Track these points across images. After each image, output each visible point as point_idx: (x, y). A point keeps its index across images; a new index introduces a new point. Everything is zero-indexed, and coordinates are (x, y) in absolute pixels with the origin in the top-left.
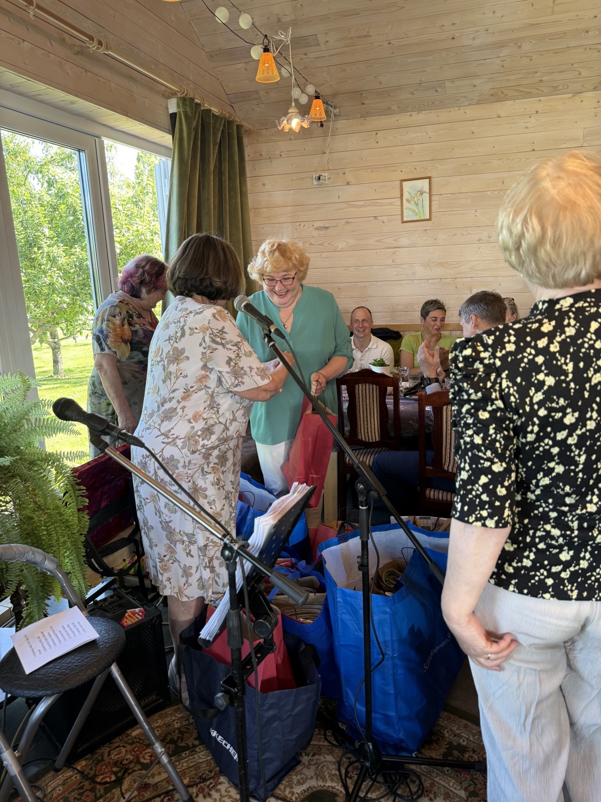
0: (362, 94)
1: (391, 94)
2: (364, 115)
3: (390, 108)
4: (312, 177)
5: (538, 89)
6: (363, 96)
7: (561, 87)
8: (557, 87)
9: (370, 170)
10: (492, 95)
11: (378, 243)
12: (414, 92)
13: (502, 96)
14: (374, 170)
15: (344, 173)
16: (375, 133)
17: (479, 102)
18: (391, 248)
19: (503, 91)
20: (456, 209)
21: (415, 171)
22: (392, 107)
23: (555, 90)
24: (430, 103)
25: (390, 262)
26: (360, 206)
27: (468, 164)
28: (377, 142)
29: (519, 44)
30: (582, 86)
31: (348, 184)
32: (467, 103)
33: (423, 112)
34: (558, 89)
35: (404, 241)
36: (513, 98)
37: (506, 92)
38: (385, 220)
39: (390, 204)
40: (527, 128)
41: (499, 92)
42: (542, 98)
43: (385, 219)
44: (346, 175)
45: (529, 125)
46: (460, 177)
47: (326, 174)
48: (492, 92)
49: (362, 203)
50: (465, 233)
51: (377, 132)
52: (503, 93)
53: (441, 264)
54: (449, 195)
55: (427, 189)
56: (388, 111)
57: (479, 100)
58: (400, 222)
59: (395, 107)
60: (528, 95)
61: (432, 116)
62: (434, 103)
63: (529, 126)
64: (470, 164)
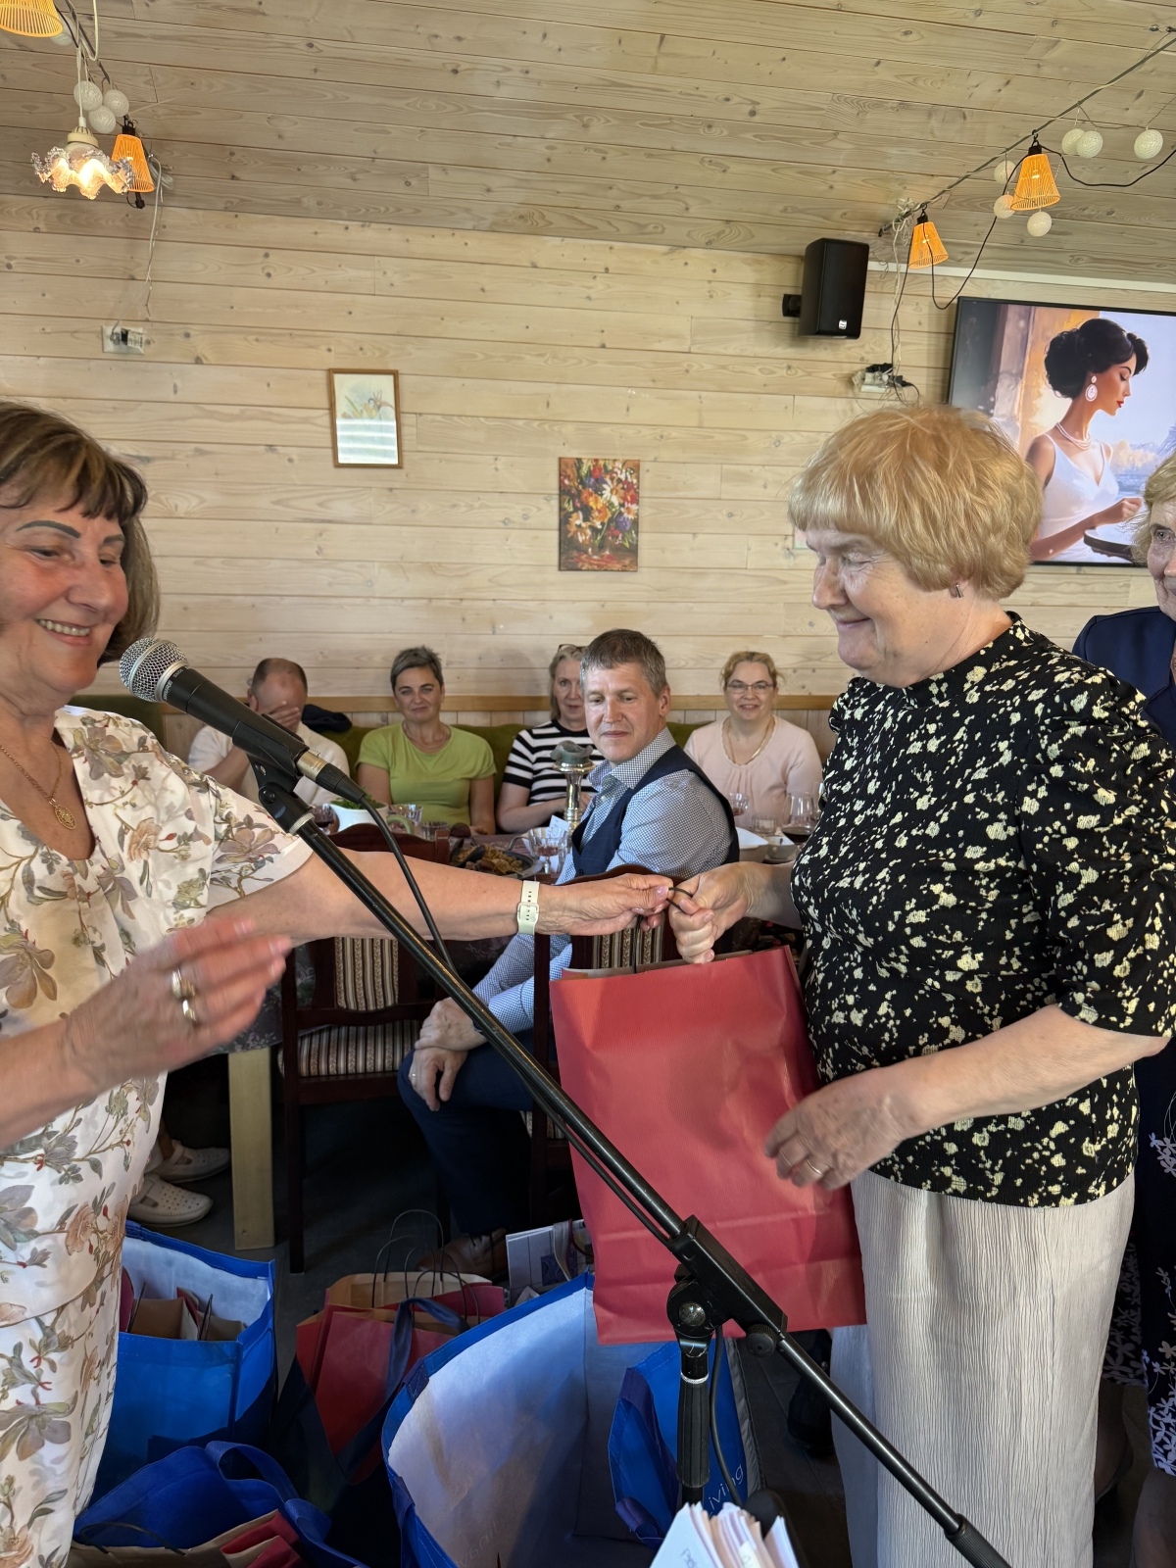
0: (232, 154)
1: (304, 169)
2: (237, 207)
3: (298, 202)
4: (102, 332)
5: (610, 223)
6: (234, 158)
7: (650, 228)
8: (645, 226)
9: (254, 337)
10: (521, 217)
11: (280, 508)
12: (358, 176)
13: (541, 223)
14: (263, 338)
15: (187, 335)
16: (262, 252)
17: (495, 228)
18: (312, 521)
19: (545, 213)
20: (456, 450)
21: (360, 353)
22: (305, 200)
23: (642, 233)
24: (392, 209)
25: (310, 552)
26: (233, 418)
27: (476, 356)
28: (269, 275)
29: (586, 119)
30: (688, 235)
31: (198, 361)
32: (469, 225)
33: (373, 225)
34: (645, 231)
35: (343, 508)
36: (563, 234)
37: (550, 216)
38: (295, 457)
39: (305, 420)
40: (589, 298)
41: (537, 214)
42: (616, 245)
43: (293, 452)
44: (192, 339)
45: (592, 293)
46: (460, 382)
47: (141, 330)
48: (523, 211)
49: (236, 410)
50: (477, 504)
51: (268, 250)
52: (543, 216)
53: (430, 568)
54: (439, 418)
55: (389, 397)
56: (293, 209)
57: (494, 223)
58: (331, 464)
59: (309, 202)
60: (590, 232)
61: (393, 237)
62: (400, 210)
63: (593, 296)
64: (480, 356)
